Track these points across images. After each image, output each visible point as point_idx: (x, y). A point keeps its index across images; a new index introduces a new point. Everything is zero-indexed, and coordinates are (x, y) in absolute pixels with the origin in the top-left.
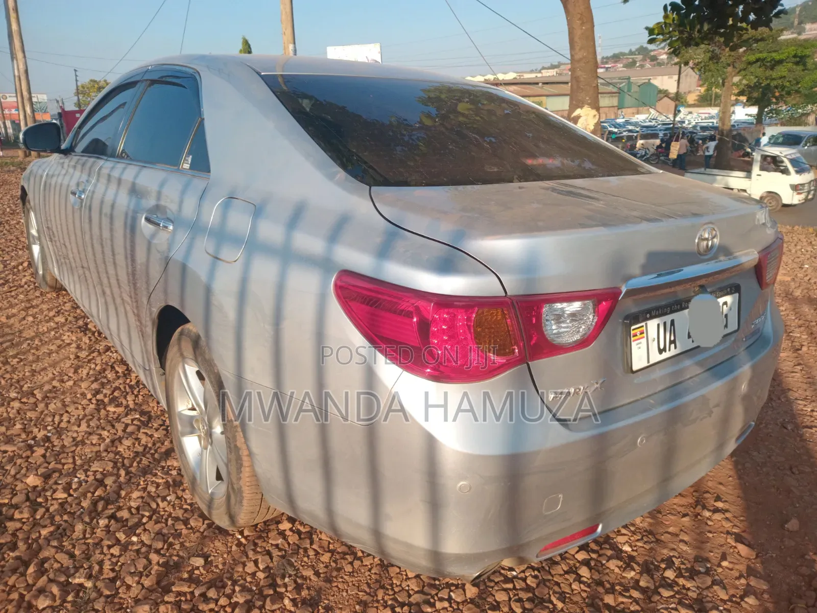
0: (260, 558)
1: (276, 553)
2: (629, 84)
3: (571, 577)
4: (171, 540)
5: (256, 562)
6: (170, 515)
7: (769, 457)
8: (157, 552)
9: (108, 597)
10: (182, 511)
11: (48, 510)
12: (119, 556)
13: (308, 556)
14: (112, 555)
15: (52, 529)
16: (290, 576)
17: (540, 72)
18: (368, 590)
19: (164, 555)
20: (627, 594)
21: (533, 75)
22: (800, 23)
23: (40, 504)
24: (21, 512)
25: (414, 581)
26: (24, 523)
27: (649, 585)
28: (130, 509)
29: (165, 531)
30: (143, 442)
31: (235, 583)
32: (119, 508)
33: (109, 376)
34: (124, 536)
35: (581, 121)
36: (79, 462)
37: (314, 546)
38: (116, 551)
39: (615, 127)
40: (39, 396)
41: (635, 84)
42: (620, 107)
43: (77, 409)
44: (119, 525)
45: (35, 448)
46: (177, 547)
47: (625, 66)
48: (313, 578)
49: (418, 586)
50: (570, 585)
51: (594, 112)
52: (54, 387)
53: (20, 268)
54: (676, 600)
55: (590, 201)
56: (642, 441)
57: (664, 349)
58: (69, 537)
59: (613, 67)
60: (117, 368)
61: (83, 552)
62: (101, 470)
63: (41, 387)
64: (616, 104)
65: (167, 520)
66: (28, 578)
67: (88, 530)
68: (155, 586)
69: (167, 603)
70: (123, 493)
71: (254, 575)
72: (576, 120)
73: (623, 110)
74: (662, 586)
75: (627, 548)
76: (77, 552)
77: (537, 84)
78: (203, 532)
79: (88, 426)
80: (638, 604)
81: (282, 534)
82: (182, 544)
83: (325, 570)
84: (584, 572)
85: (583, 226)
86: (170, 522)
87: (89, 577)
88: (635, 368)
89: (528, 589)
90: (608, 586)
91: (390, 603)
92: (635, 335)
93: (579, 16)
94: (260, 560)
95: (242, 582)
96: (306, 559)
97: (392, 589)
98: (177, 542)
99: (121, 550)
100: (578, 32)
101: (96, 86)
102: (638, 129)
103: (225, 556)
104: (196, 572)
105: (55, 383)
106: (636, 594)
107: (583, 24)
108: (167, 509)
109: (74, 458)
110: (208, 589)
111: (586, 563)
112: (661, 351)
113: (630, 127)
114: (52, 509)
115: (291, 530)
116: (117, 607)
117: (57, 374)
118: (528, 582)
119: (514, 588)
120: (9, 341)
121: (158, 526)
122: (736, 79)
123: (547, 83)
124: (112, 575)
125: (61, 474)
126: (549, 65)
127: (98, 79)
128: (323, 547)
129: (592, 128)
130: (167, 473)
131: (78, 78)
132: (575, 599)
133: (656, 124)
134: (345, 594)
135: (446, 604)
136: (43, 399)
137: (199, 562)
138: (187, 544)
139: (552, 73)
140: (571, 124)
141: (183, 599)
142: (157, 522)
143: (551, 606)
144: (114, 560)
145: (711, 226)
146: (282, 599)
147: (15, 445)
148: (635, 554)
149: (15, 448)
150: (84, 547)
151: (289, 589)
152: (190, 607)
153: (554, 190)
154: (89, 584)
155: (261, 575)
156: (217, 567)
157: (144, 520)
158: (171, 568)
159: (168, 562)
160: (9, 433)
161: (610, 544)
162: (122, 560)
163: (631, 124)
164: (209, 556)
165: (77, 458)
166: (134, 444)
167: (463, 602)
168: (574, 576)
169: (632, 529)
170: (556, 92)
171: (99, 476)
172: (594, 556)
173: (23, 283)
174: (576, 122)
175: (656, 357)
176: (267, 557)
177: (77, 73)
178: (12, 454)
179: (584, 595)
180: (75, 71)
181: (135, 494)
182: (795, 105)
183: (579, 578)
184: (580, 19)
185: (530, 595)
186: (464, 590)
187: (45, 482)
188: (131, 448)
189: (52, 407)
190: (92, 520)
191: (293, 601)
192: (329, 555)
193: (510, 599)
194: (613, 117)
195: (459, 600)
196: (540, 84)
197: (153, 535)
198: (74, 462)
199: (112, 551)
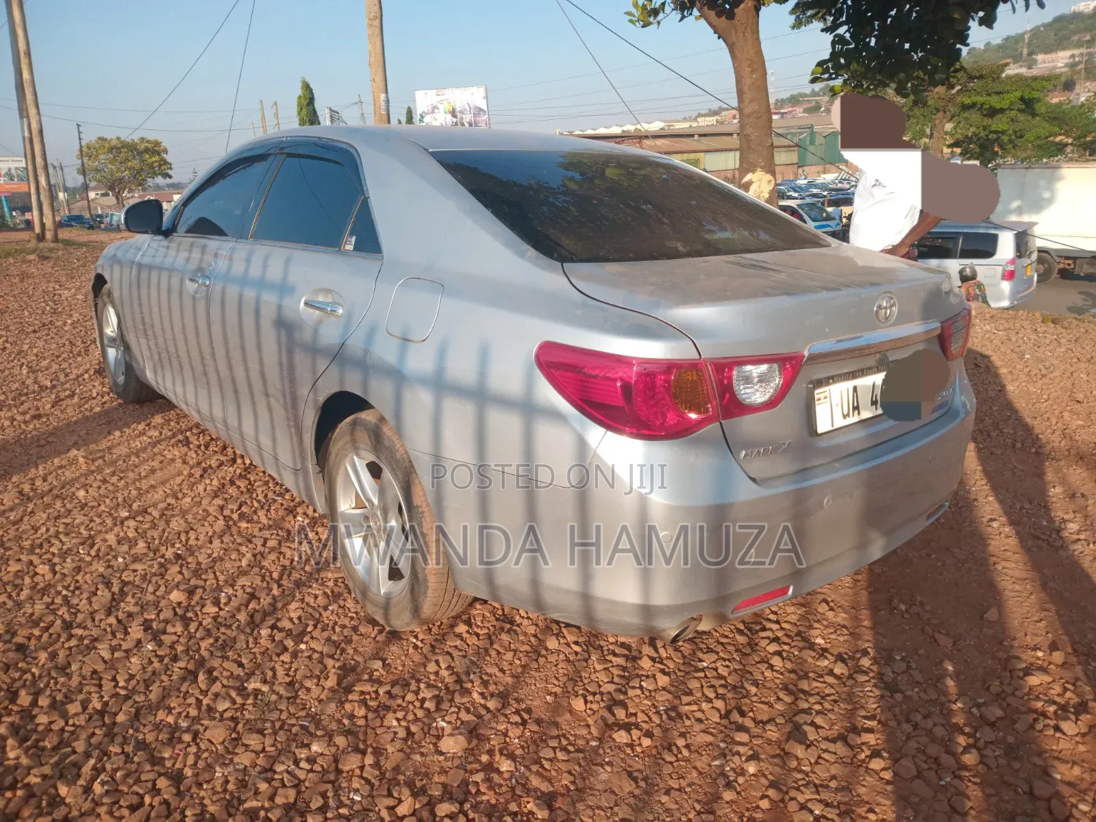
0: (441, 659)
1: (455, 653)
2: (813, 135)
3: (763, 667)
4: (343, 645)
5: (437, 662)
6: (336, 623)
7: (972, 554)
8: (332, 657)
9: (288, 698)
10: (348, 619)
11: (201, 624)
12: (291, 663)
13: (490, 656)
14: (283, 662)
15: (211, 641)
16: (474, 673)
17: (695, 119)
18: (556, 683)
19: (338, 660)
20: (821, 680)
21: (685, 125)
22: (1030, 54)
23: (191, 619)
24: (174, 626)
25: (603, 672)
26: (179, 636)
27: (844, 671)
28: (291, 619)
29: (335, 638)
30: (288, 556)
31: (418, 681)
32: (278, 620)
33: (230, 491)
34: (292, 644)
35: (753, 188)
36: (221, 578)
37: (495, 646)
38: (286, 657)
39: (795, 191)
40: (156, 513)
41: (820, 134)
42: (800, 165)
43: (203, 525)
44: (284, 634)
45: (169, 566)
46: (351, 651)
47: (805, 111)
48: (499, 674)
49: (608, 677)
50: (763, 673)
51: (769, 177)
52: (169, 505)
53: (86, 376)
54: (871, 684)
55: (772, 273)
56: (828, 502)
57: (848, 415)
58: (231, 647)
59: (791, 112)
60: (238, 483)
61: (251, 661)
62: (249, 584)
63: (155, 505)
64: (795, 161)
65: (333, 628)
66: (200, 685)
67: (251, 640)
68: (336, 687)
69: (351, 701)
70: (279, 605)
71: (437, 673)
72: (747, 187)
73: (806, 168)
74: (856, 672)
75: (819, 641)
76: (244, 661)
77: (692, 136)
78: (375, 638)
79: (222, 542)
80: (832, 687)
81: (459, 636)
82: (355, 650)
83: (510, 667)
84: (776, 661)
85: (766, 295)
86: (338, 629)
87: (265, 682)
88: (820, 430)
89: (720, 677)
90: (802, 673)
91: (581, 692)
92: (819, 400)
93: (748, 62)
94: (441, 660)
95: (426, 680)
96: (488, 658)
97: (582, 681)
98: (349, 648)
99: (292, 657)
100: (747, 82)
101: (107, 145)
102: (825, 193)
103: (403, 658)
104: (375, 673)
105: (171, 500)
106: (830, 680)
107: (753, 71)
108: (331, 618)
109: (215, 573)
110: (392, 687)
111: (779, 653)
112: (845, 417)
113: (815, 191)
114: (205, 623)
115: (468, 632)
116: (301, 707)
117: (168, 491)
118: (719, 671)
119: (706, 676)
120: (100, 458)
121: (326, 634)
122: (949, 127)
123: (705, 135)
124: (288, 679)
125: (205, 590)
126: (707, 111)
127: (109, 137)
128: (505, 647)
129: (767, 195)
130: (322, 584)
131: (82, 136)
132: (768, 685)
133: (848, 186)
134: (533, 687)
135: (638, 692)
136: (161, 517)
137: (378, 664)
138: (361, 649)
139: (712, 120)
140: (741, 192)
141: (368, 697)
142: (323, 630)
143: (744, 692)
144: (287, 666)
145: (888, 295)
146: (471, 693)
147: (144, 563)
148: (828, 646)
149: (144, 567)
150: (251, 656)
151: (475, 684)
152: (377, 703)
153: (738, 264)
154: (265, 688)
155: (444, 673)
156: (396, 668)
157: (309, 629)
158: (348, 672)
159: (345, 665)
160: (133, 552)
161: (802, 637)
162: (294, 666)
163: (816, 186)
164: (386, 659)
165: (218, 574)
166: (279, 559)
167: (655, 690)
168: (766, 665)
169: (825, 623)
170: (718, 146)
171: (249, 590)
172: (786, 647)
173: (94, 395)
174: (747, 188)
175: (840, 422)
176: (448, 657)
177: (81, 129)
178: (143, 573)
179: (778, 681)
180: (78, 126)
181: (293, 606)
182: (1026, 158)
183: (771, 667)
184: (749, 66)
185: (723, 682)
186: (655, 679)
187: (190, 598)
188: (277, 562)
189: (173, 524)
190: (253, 631)
191: (482, 694)
192: (512, 653)
193: (702, 686)
194: (792, 178)
195: (650, 688)
196: (696, 137)
197: (323, 642)
198: (216, 578)
199: (282, 658)
